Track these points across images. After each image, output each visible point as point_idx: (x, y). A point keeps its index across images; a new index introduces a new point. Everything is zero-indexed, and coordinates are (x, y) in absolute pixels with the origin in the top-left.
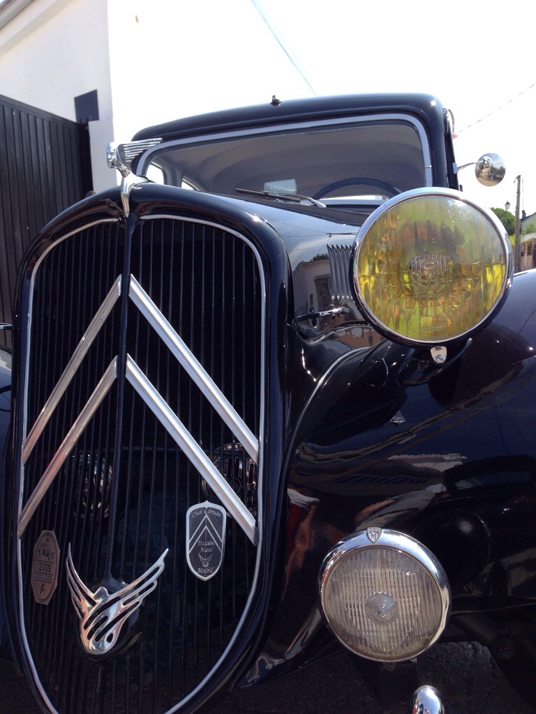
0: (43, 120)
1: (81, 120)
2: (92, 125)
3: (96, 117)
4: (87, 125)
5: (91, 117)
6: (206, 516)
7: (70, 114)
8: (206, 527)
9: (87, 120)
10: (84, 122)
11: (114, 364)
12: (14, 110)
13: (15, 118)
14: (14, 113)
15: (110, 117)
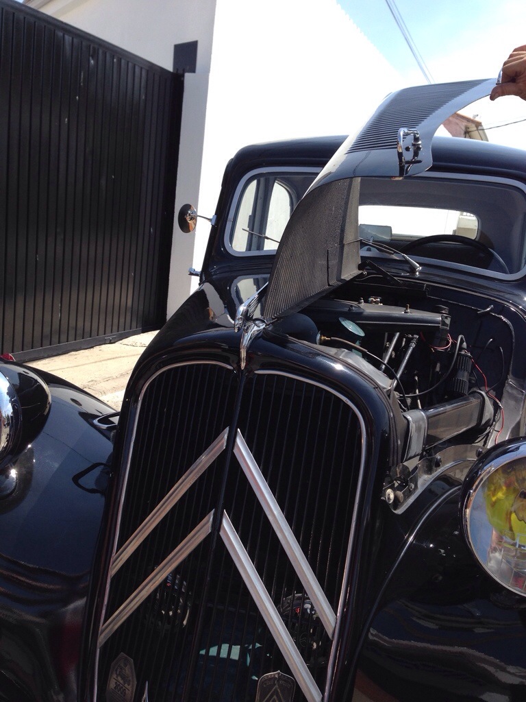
0: (141, 68)
1: (178, 70)
2: (188, 77)
3: (193, 71)
4: (183, 76)
5: (188, 68)
6: (277, 686)
7: (168, 64)
8: (275, 697)
9: (184, 71)
10: (180, 72)
11: (210, 517)
12: (115, 57)
13: (115, 66)
14: (115, 60)
15: (207, 70)
